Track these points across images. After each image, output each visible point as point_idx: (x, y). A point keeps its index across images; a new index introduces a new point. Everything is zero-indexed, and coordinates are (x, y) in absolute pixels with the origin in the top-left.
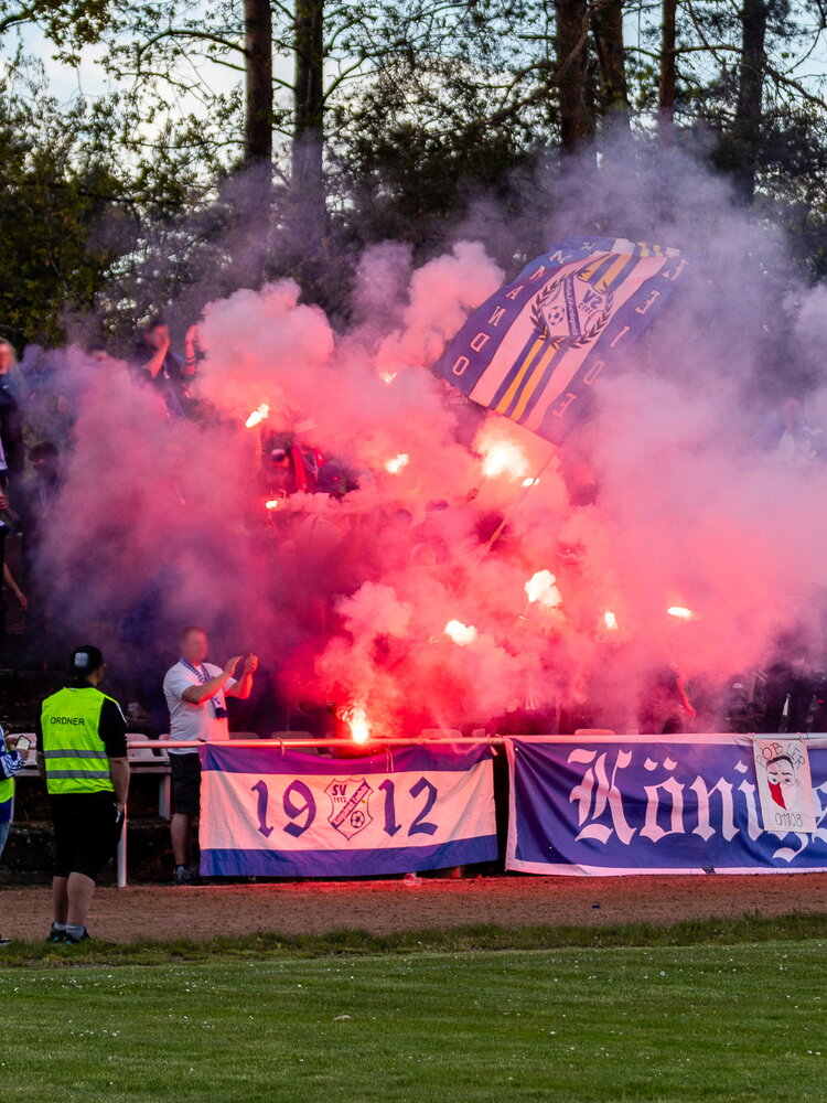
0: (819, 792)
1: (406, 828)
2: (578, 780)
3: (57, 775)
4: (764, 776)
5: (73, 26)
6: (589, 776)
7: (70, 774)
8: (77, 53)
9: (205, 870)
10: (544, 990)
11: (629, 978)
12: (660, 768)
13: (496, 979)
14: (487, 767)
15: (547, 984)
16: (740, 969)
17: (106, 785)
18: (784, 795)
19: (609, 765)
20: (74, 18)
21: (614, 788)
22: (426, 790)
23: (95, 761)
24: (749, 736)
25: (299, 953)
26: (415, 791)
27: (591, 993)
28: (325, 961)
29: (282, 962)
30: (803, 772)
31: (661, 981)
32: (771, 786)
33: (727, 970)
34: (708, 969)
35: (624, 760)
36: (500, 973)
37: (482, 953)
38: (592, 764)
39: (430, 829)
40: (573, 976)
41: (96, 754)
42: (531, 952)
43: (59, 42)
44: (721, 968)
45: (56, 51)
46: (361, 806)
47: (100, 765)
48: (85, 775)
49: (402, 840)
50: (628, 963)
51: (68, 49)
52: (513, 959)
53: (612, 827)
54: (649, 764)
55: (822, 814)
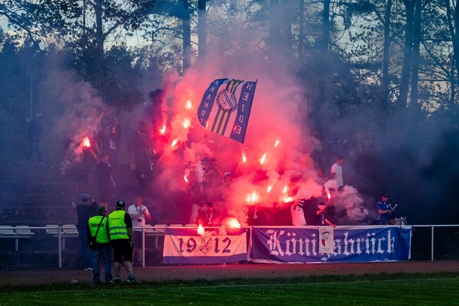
0: (335, 242)
1: (222, 251)
2: (269, 238)
3: (112, 234)
4: (321, 237)
5: (131, 25)
6: (271, 237)
7: (116, 233)
8: (132, 33)
9: (165, 262)
10: (249, 296)
11: (274, 293)
12: (291, 235)
13: (237, 293)
14: (245, 234)
15: (251, 294)
16: (305, 290)
17: (127, 237)
18: (325, 243)
19: (278, 234)
20: (131, 23)
21: (278, 241)
22: (228, 241)
23: (123, 229)
24: (318, 226)
25: (186, 285)
26: (224, 241)
27: (262, 297)
28: (193, 288)
29: (181, 288)
30: (331, 236)
31: (282, 294)
32: (322, 240)
33: (301, 290)
34: (296, 290)
35: (282, 233)
36: (239, 291)
37: (237, 286)
38: (273, 234)
39: (229, 251)
40: (258, 292)
41: (123, 228)
42: (250, 286)
43: (127, 30)
44: (300, 290)
45: (126, 32)
46: (209, 245)
47: (124, 231)
48: (120, 233)
49: (220, 254)
50: (274, 289)
51: (130, 32)
52: (244, 287)
53: (278, 251)
54: (289, 234)
55: (335, 248)
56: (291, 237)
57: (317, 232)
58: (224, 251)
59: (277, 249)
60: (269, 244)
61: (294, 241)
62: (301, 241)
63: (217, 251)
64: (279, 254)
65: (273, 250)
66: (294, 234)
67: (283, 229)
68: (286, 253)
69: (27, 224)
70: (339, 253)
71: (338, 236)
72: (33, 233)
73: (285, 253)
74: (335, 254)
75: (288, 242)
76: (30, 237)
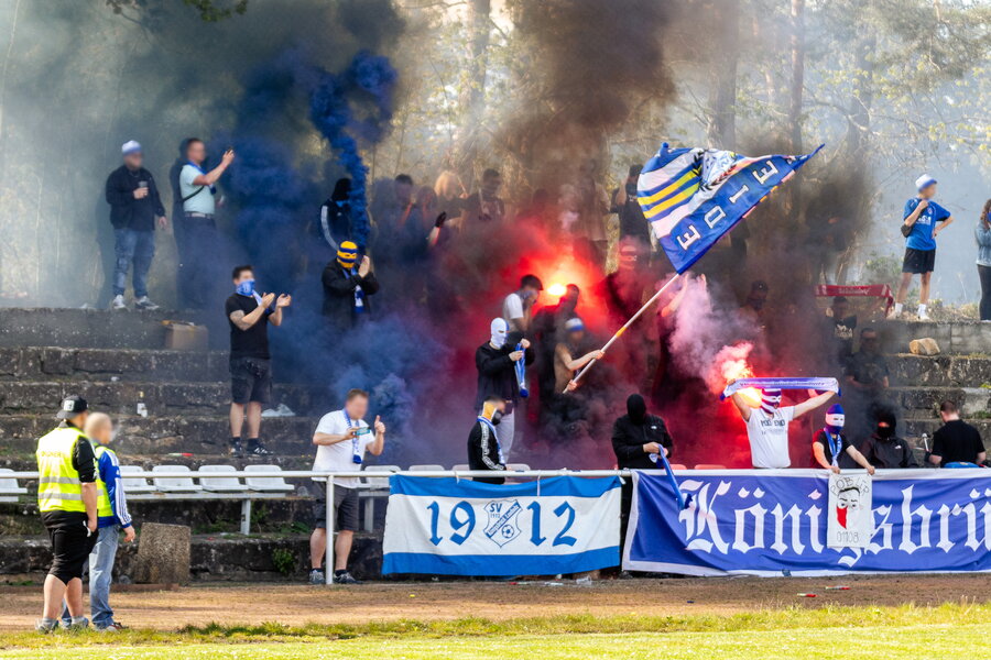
1: (551, 539)
6: (693, 501)
18: (848, 517)
19: (711, 492)
21: (711, 512)
22: (568, 512)
26: (559, 512)
30: (865, 499)
32: (839, 510)
38: (697, 492)
39: (571, 541)
46: (511, 522)
49: (546, 549)
53: (711, 541)
54: (743, 493)
55: (875, 532)
56: (751, 501)
57: (824, 486)
58: (558, 541)
59: (707, 535)
60: (684, 521)
61: (758, 511)
62: (778, 511)
63: (537, 540)
64: (714, 547)
65: (694, 537)
66: (759, 493)
67: (726, 479)
68: (735, 546)
69: (9, 462)
70: (888, 544)
71: (884, 498)
72: (25, 490)
73: (730, 547)
74: (876, 549)
75: (740, 515)
76: (16, 499)
